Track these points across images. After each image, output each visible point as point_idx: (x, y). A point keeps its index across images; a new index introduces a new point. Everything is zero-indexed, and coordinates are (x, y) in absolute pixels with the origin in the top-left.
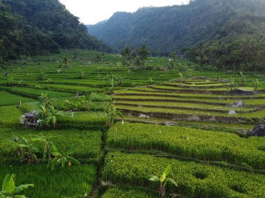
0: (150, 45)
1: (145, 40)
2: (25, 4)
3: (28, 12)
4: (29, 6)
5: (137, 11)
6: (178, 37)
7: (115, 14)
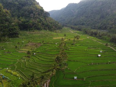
0: (85, 21)
1: (82, 18)
2: (18, 3)
3: (19, 7)
4: (20, 4)
5: (80, 3)
6: (102, 17)
7: (69, 4)
